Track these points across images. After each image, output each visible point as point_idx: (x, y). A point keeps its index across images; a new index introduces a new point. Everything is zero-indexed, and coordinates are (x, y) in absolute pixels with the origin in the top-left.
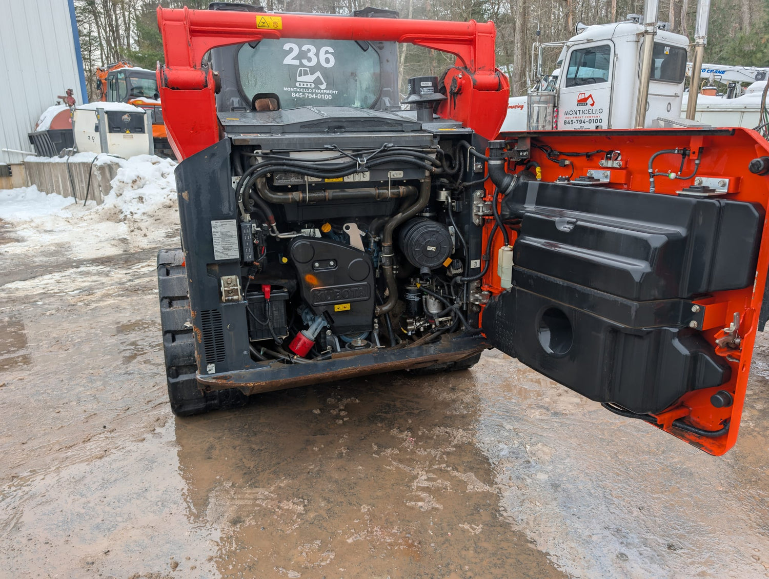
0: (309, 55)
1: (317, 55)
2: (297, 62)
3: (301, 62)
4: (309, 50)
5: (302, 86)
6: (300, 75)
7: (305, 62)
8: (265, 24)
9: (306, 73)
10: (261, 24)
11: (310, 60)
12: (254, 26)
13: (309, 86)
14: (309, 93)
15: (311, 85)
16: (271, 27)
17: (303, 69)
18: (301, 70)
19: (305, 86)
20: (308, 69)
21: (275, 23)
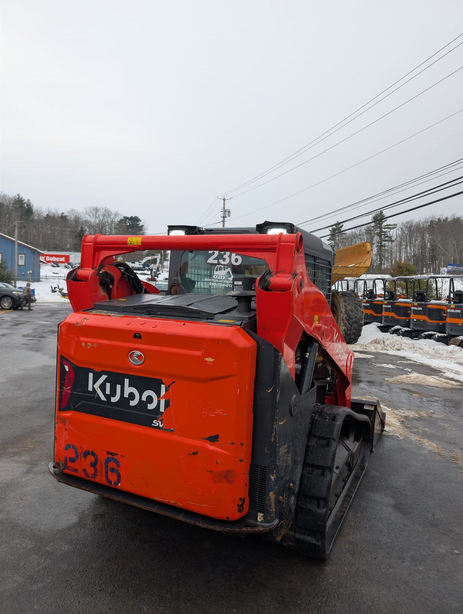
0: (225, 256)
1: (230, 256)
2: (216, 262)
3: (218, 261)
4: (225, 254)
5: (217, 278)
6: (217, 270)
7: (221, 261)
8: (132, 243)
9: (220, 269)
10: (130, 242)
11: (224, 260)
12: (126, 243)
13: (221, 278)
14: (220, 283)
15: (223, 277)
16: (135, 244)
17: (219, 266)
18: (218, 267)
19: (219, 278)
20: (222, 266)
21: (137, 241)
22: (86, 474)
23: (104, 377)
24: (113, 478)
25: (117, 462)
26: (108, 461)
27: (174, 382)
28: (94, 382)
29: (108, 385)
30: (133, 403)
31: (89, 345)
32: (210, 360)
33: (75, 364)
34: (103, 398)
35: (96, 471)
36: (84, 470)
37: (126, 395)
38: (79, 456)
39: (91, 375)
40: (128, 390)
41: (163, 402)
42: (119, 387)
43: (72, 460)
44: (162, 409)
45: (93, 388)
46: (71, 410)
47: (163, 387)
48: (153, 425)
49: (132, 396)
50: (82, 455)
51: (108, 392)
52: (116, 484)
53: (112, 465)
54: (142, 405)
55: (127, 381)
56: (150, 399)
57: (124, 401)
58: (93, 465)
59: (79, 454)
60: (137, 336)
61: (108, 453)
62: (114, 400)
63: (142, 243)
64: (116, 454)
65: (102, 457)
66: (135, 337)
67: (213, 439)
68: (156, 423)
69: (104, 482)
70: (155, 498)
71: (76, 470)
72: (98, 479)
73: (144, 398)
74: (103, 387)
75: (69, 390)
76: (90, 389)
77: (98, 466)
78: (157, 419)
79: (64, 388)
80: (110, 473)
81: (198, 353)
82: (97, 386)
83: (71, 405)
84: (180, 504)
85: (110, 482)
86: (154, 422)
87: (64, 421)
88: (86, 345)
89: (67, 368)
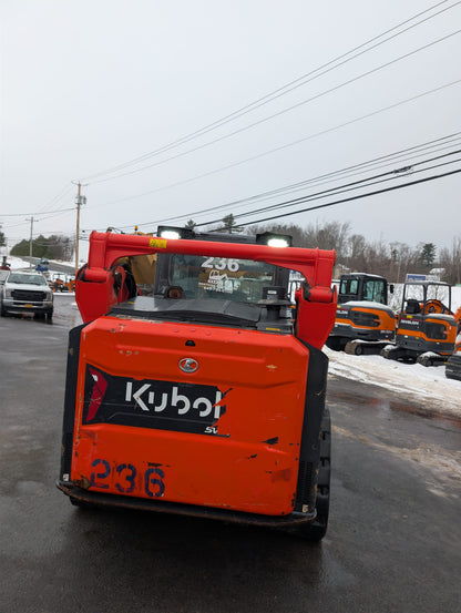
0: (220, 262)
2: (211, 266)
3: (214, 267)
4: (221, 260)
5: (212, 282)
6: (212, 275)
7: (217, 267)
8: (155, 245)
9: (216, 274)
10: (152, 244)
11: (220, 265)
12: (148, 245)
16: (159, 246)
17: (214, 271)
20: (218, 272)
21: (162, 244)
22: (120, 490)
23: (146, 386)
24: (154, 489)
25: (161, 473)
26: (148, 473)
27: (231, 389)
28: (134, 392)
29: (152, 395)
30: (181, 412)
31: (129, 353)
32: (272, 367)
33: (108, 372)
34: (145, 408)
35: (133, 484)
36: (118, 485)
37: (174, 403)
38: (111, 471)
39: (129, 385)
40: (176, 399)
41: (218, 409)
42: (165, 396)
43: (102, 476)
44: (217, 416)
45: (132, 398)
47: (219, 395)
48: (205, 431)
49: (181, 404)
50: (115, 469)
51: (151, 401)
52: (158, 495)
53: (154, 476)
54: (193, 413)
55: (175, 390)
56: (202, 406)
57: (171, 410)
58: (130, 478)
59: (111, 469)
60: (190, 343)
61: (150, 464)
62: (158, 409)
63: (167, 246)
64: (160, 465)
65: (142, 469)
66: (187, 344)
67: (272, 441)
68: (208, 430)
69: (143, 494)
70: (206, 504)
71: (107, 486)
72: (136, 493)
73: (196, 406)
74: (145, 397)
75: (99, 401)
76: (128, 398)
77: (136, 479)
78: (210, 426)
79: (92, 399)
80: (151, 485)
81: (260, 361)
82: (137, 396)
83: (102, 417)
84: (233, 507)
85: (151, 494)
87: (91, 434)
88: (125, 351)
89: (95, 378)
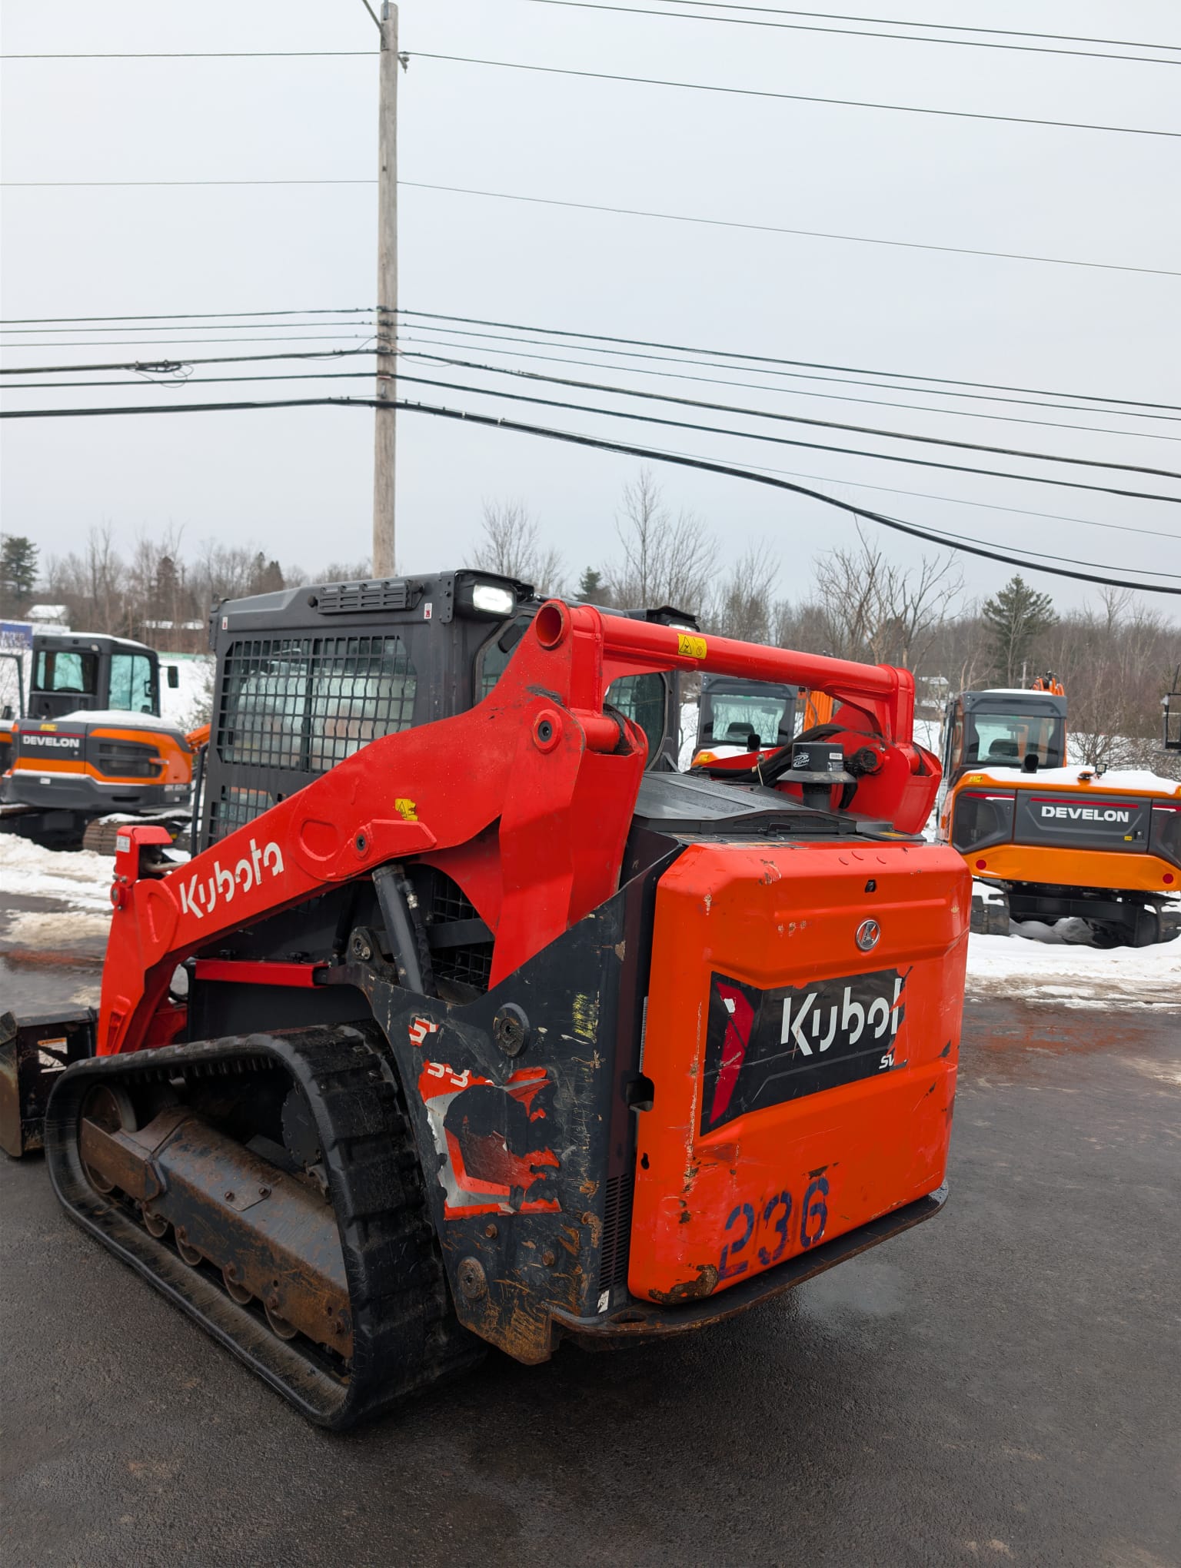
8: (686, 648)
12: (676, 649)
16: (694, 654)
21: (700, 648)
22: (764, 1260)
24: (814, 1227)
26: (809, 1195)
27: (911, 967)
31: (792, 928)
32: (956, 909)
33: (755, 984)
35: (784, 1236)
36: (762, 1252)
38: (755, 1224)
39: (787, 1002)
42: (834, 1010)
43: (738, 1245)
44: (894, 1031)
46: (743, 1113)
48: (881, 1067)
50: (762, 1216)
52: (817, 1236)
53: (817, 1196)
58: (780, 1224)
59: (756, 1218)
60: (871, 884)
61: (813, 1174)
63: (709, 652)
64: (824, 1168)
65: (801, 1191)
66: (867, 890)
69: (798, 1247)
71: (744, 1265)
72: (786, 1253)
75: (738, 1061)
76: (784, 1039)
77: (789, 1221)
78: (885, 1052)
79: (722, 1063)
80: (809, 1220)
81: (942, 902)
83: (742, 1099)
85: (807, 1240)
86: (883, 1061)
87: (725, 1153)
88: (786, 928)
89: (730, 1005)
